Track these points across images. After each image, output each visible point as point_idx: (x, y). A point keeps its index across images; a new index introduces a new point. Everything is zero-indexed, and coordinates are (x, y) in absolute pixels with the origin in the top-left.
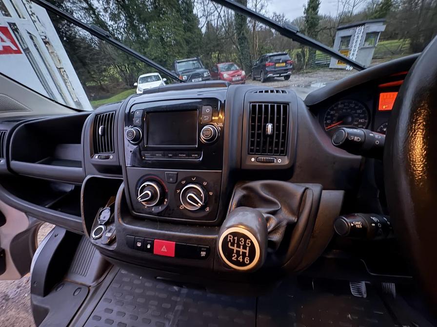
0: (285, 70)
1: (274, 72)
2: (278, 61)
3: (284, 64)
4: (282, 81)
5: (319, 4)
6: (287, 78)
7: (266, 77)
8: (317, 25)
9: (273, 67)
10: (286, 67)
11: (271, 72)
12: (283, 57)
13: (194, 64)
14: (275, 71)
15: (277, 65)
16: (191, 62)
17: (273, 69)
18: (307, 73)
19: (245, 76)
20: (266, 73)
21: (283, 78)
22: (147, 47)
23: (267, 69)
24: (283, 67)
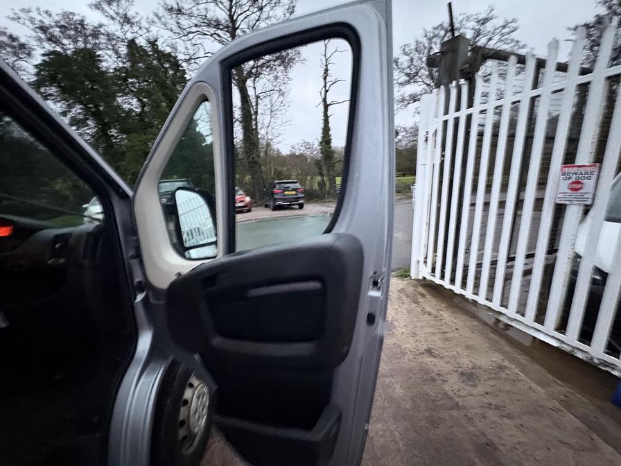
0: (296, 198)
2: (287, 189)
3: (294, 192)
4: (296, 209)
6: (301, 206)
7: (275, 204)
8: (332, 157)
9: (282, 194)
10: (297, 195)
11: (281, 199)
12: (292, 186)
14: (285, 199)
15: (286, 193)
17: (283, 197)
18: (329, 202)
19: (250, 203)
20: (276, 200)
21: (297, 207)
22: (123, 161)
23: (275, 196)
24: (293, 195)
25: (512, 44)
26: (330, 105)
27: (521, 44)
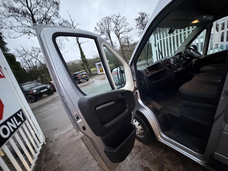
0: (86, 77)
1: (83, 79)
3: (85, 75)
5: (85, 56)
6: (88, 80)
7: (79, 81)
8: (87, 62)
12: (83, 73)
13: (35, 84)
15: (83, 76)
16: (34, 83)
17: (82, 78)
21: (86, 81)
23: (79, 78)
24: (85, 76)
25: (126, 23)
26: (80, 44)
27: (128, 23)
